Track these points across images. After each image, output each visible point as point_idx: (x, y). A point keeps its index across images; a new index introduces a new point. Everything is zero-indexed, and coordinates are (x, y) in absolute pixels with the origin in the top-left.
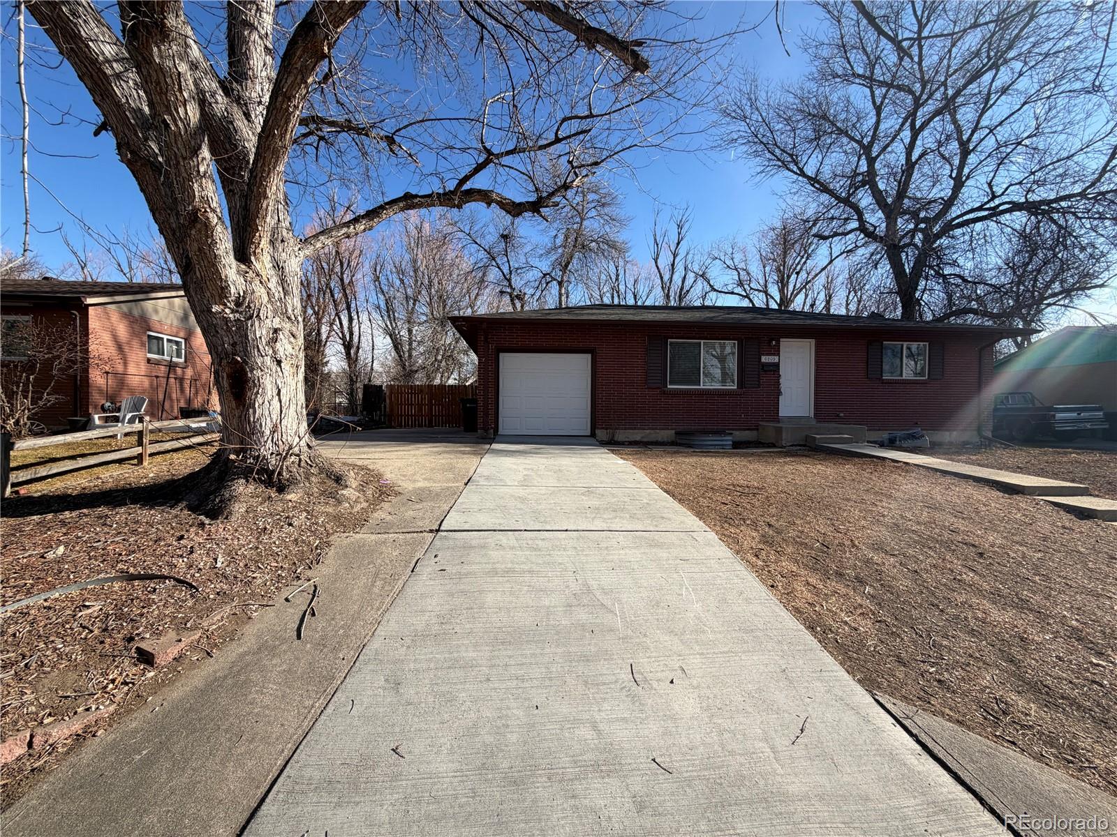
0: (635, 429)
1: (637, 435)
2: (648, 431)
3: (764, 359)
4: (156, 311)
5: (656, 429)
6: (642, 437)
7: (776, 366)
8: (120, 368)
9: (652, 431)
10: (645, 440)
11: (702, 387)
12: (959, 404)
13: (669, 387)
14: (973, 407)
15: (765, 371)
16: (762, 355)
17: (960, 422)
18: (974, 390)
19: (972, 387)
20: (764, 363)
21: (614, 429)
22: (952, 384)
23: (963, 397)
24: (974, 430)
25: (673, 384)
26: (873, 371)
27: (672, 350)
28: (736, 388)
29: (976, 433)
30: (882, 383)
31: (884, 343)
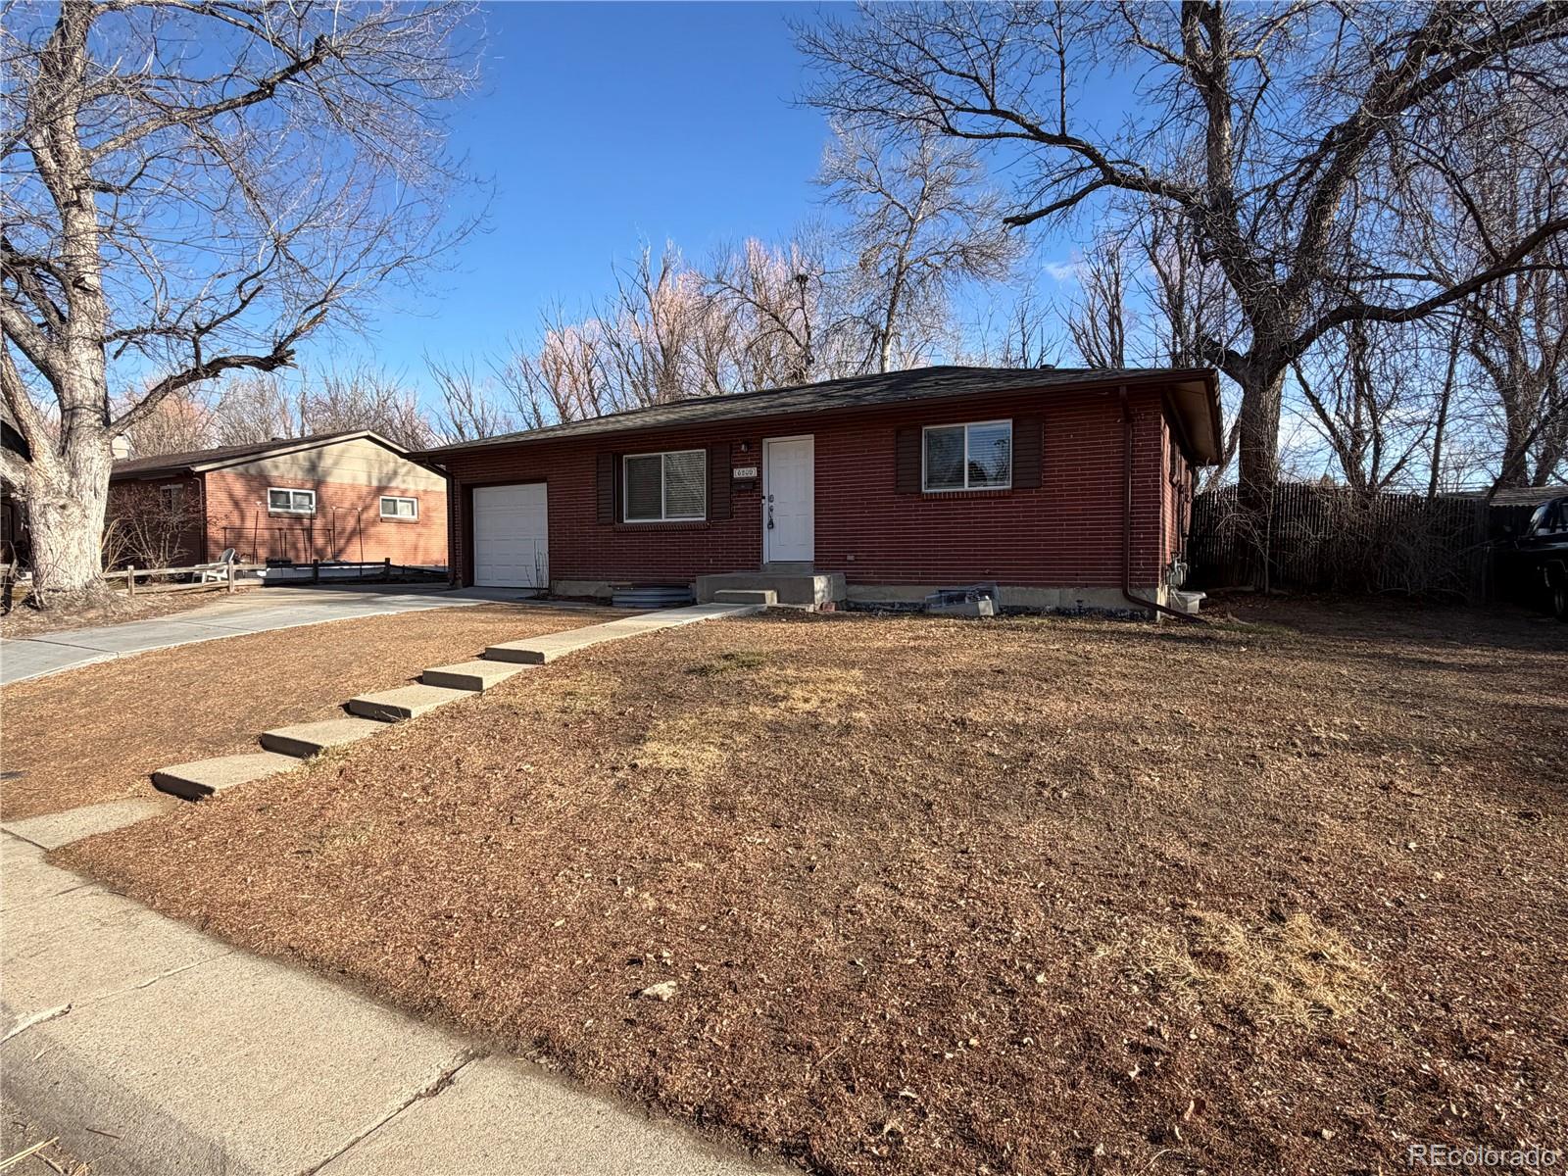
0: (589, 580)
3: (738, 473)
4: (276, 467)
7: (755, 484)
8: (237, 523)
11: (663, 520)
12: (1078, 535)
13: (625, 521)
14: (1111, 539)
15: (740, 491)
16: (737, 466)
17: (1082, 570)
18: (1113, 504)
19: (1108, 499)
20: (737, 479)
21: (568, 579)
22: (1062, 496)
23: (1088, 519)
24: (1114, 586)
25: (630, 517)
26: (905, 481)
27: (630, 470)
28: (704, 519)
29: (1119, 591)
30: (924, 501)
31: (924, 428)
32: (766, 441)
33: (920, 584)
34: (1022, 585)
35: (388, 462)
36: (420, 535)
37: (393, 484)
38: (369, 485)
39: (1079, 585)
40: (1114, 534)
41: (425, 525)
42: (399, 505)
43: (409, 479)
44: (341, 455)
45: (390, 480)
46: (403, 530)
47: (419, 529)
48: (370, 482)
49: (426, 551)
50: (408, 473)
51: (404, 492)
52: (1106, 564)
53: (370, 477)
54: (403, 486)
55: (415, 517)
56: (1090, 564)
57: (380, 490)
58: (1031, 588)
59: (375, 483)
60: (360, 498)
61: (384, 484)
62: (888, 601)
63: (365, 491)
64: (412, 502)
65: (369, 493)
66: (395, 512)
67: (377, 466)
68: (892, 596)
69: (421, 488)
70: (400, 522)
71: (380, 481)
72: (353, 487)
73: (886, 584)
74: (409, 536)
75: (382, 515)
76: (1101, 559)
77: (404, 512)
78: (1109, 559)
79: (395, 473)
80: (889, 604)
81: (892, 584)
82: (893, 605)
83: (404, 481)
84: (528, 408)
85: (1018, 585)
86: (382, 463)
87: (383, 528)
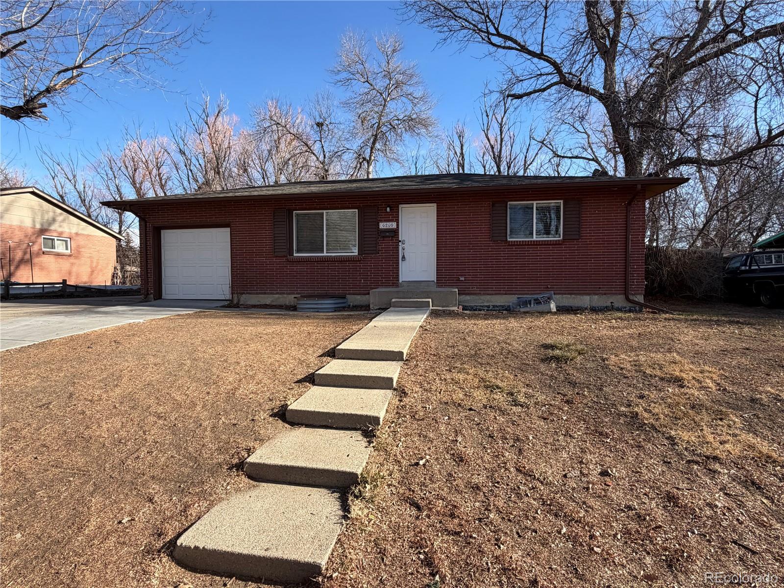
0: (265, 293)
1: (267, 299)
2: (277, 296)
3: (382, 225)
5: (284, 294)
6: (273, 301)
7: (395, 233)
9: (280, 296)
10: (274, 304)
11: (325, 254)
12: (601, 266)
13: (295, 255)
14: (618, 268)
15: (384, 237)
16: (381, 221)
17: (603, 285)
18: (620, 249)
19: (617, 246)
20: (382, 229)
21: (247, 293)
22: (592, 244)
23: (606, 258)
24: (620, 294)
25: (298, 251)
26: (498, 234)
27: (297, 221)
28: (357, 254)
29: (622, 297)
30: (509, 245)
31: (509, 203)
32: (401, 206)
33: (506, 294)
34: (568, 294)
35: (47, 212)
36: (72, 264)
37: (53, 228)
38: (34, 227)
39: (601, 293)
40: (620, 266)
41: (76, 258)
42: (57, 243)
43: (65, 225)
44: (11, 204)
45: (50, 224)
46: (60, 260)
47: (72, 260)
48: (35, 225)
49: (78, 276)
50: (64, 220)
51: (60, 234)
52: (616, 282)
53: (34, 221)
54: (60, 230)
55: (69, 251)
56: (607, 282)
57: (43, 231)
58: (573, 296)
59: (38, 226)
60: (26, 236)
61: (45, 227)
62: (485, 304)
63: (30, 231)
64: (66, 241)
65: (34, 234)
66: (53, 247)
67: (39, 214)
68: (488, 301)
69: (74, 231)
70: (58, 255)
71: (42, 225)
72: (20, 228)
73: (484, 294)
74: (65, 264)
75: (44, 249)
76: (613, 279)
77: (60, 248)
78: (617, 279)
79: (54, 220)
80: (486, 306)
81: (488, 294)
82: (489, 307)
83: (60, 226)
84: (113, 188)
85: (565, 294)
86: (43, 212)
87: (45, 259)
